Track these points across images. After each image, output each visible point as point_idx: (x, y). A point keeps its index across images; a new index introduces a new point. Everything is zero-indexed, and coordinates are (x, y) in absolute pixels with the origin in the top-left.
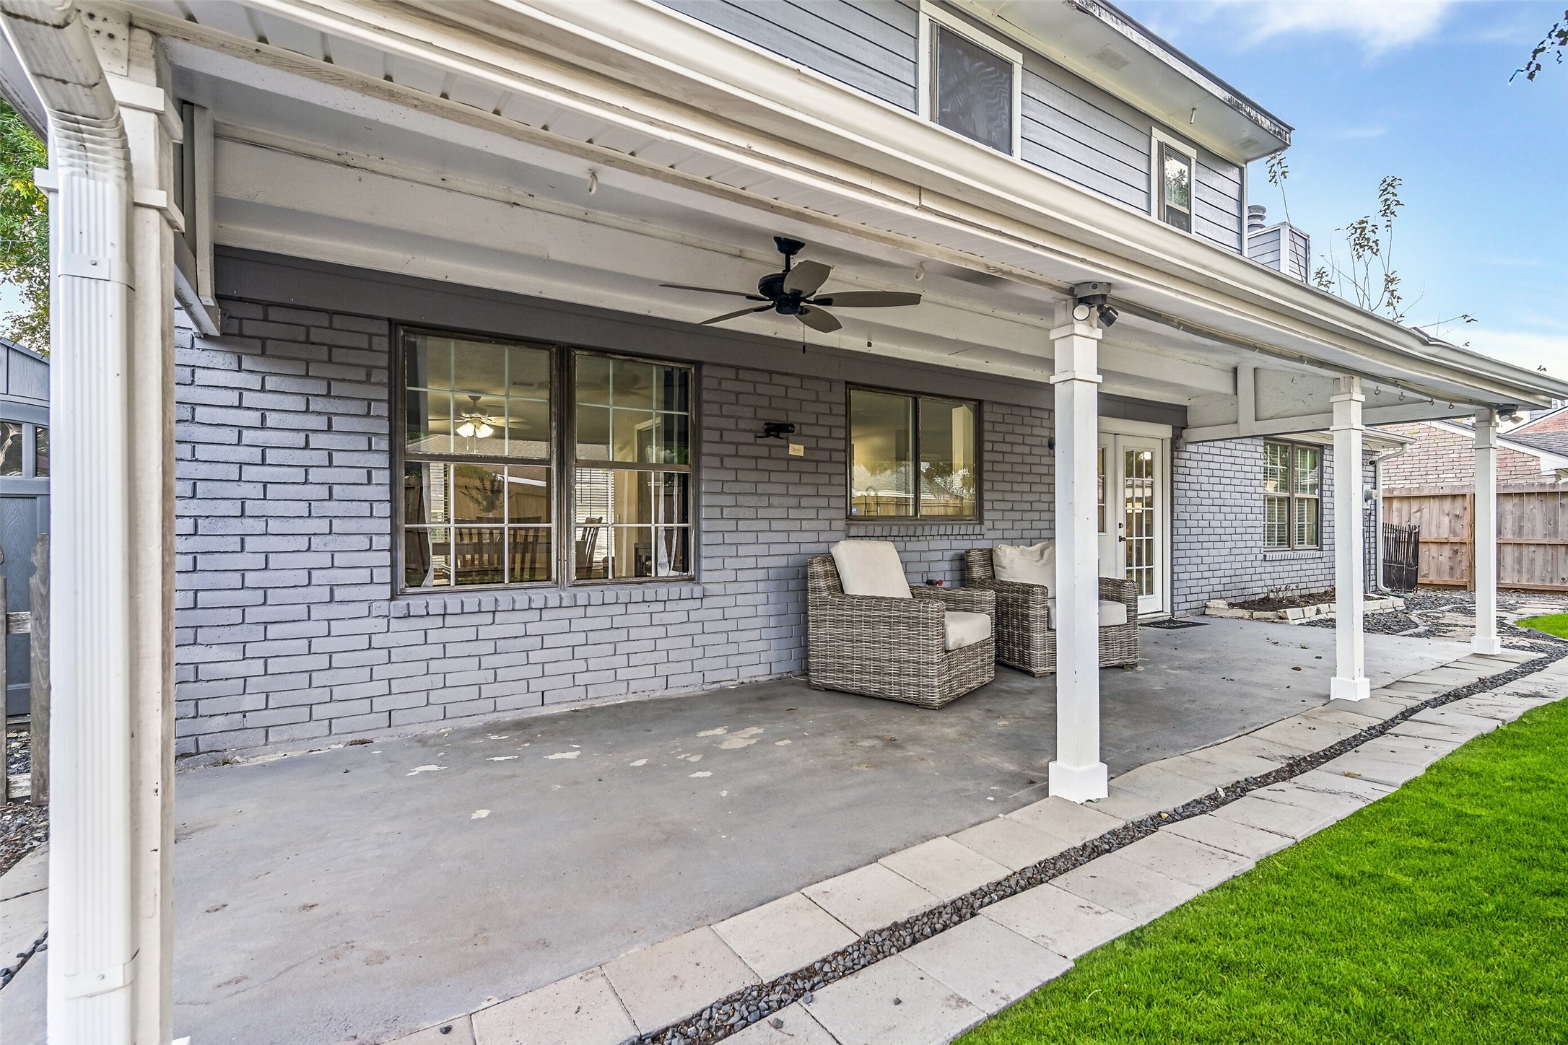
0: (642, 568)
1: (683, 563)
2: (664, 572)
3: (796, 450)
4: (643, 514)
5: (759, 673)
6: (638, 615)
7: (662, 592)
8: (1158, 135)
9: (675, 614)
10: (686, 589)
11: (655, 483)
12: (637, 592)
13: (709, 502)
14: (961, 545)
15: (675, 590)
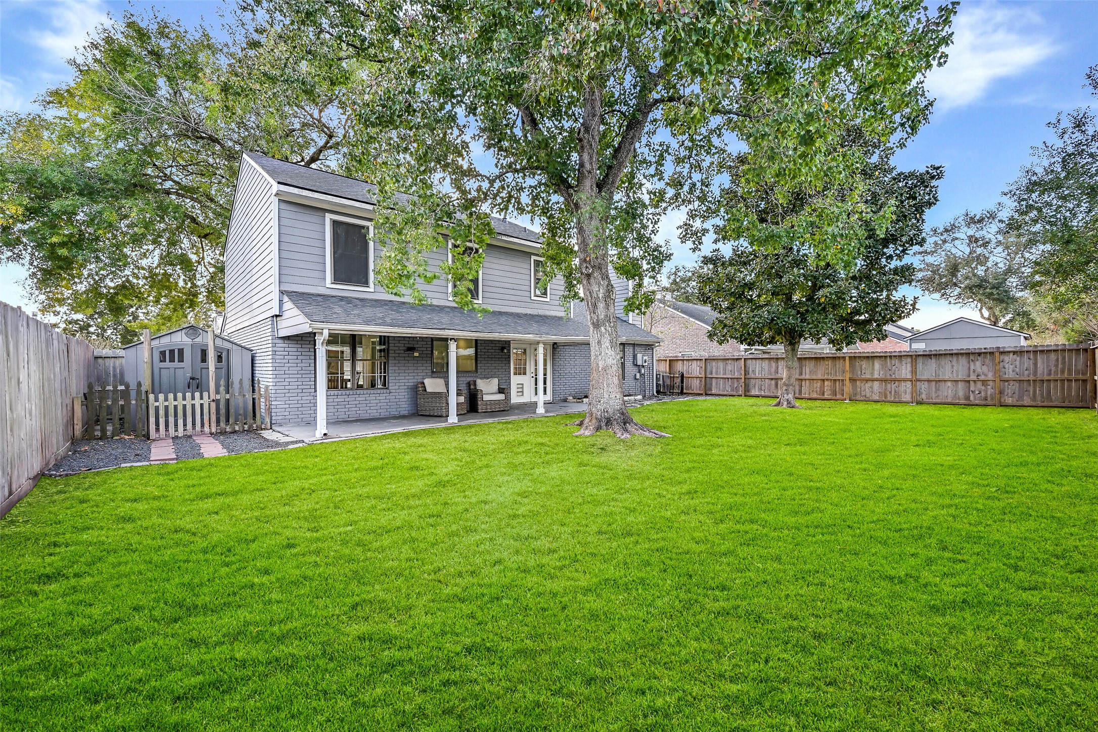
0: (373, 385)
1: (384, 385)
2: (380, 386)
3: (416, 354)
4: (373, 372)
5: (406, 413)
6: (372, 397)
7: (379, 391)
8: (533, 258)
9: (382, 397)
10: (385, 391)
11: (377, 363)
12: (372, 391)
13: (391, 368)
14: (469, 379)
15: (382, 391)
